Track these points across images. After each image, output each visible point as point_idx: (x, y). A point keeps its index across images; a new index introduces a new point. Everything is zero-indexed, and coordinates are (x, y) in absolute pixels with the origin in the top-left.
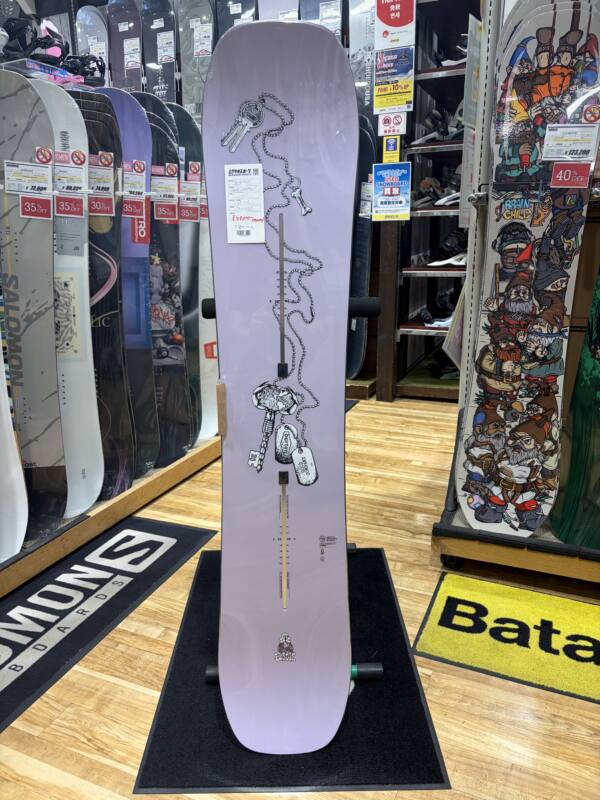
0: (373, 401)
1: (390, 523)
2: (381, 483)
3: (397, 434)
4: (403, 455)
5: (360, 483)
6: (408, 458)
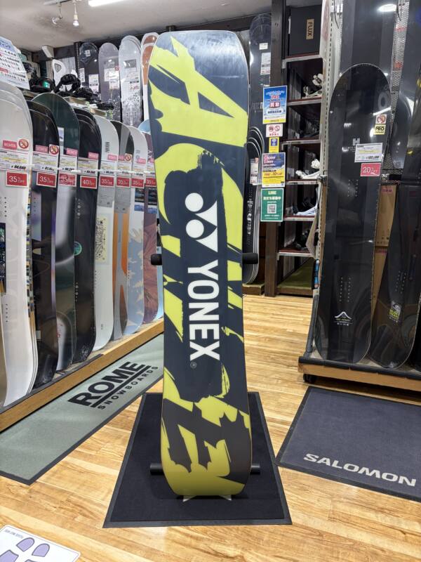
0: (263, 296)
2: (269, 341)
3: (278, 315)
4: (281, 327)
5: (256, 341)
6: (285, 327)
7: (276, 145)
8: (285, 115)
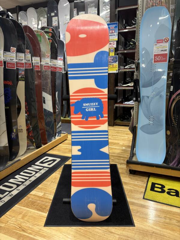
3: (115, 136)
6: (119, 142)
7: (113, 52)
8: (117, 37)
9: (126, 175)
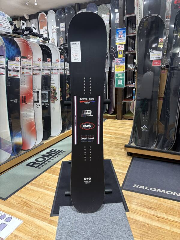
0: (116, 120)
1: (116, 147)
2: (115, 138)
3: (121, 128)
4: (122, 132)
5: (110, 138)
7: (122, 54)
8: (125, 41)
9: (124, 157)
